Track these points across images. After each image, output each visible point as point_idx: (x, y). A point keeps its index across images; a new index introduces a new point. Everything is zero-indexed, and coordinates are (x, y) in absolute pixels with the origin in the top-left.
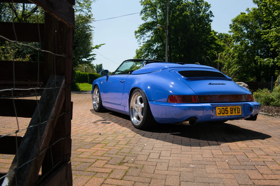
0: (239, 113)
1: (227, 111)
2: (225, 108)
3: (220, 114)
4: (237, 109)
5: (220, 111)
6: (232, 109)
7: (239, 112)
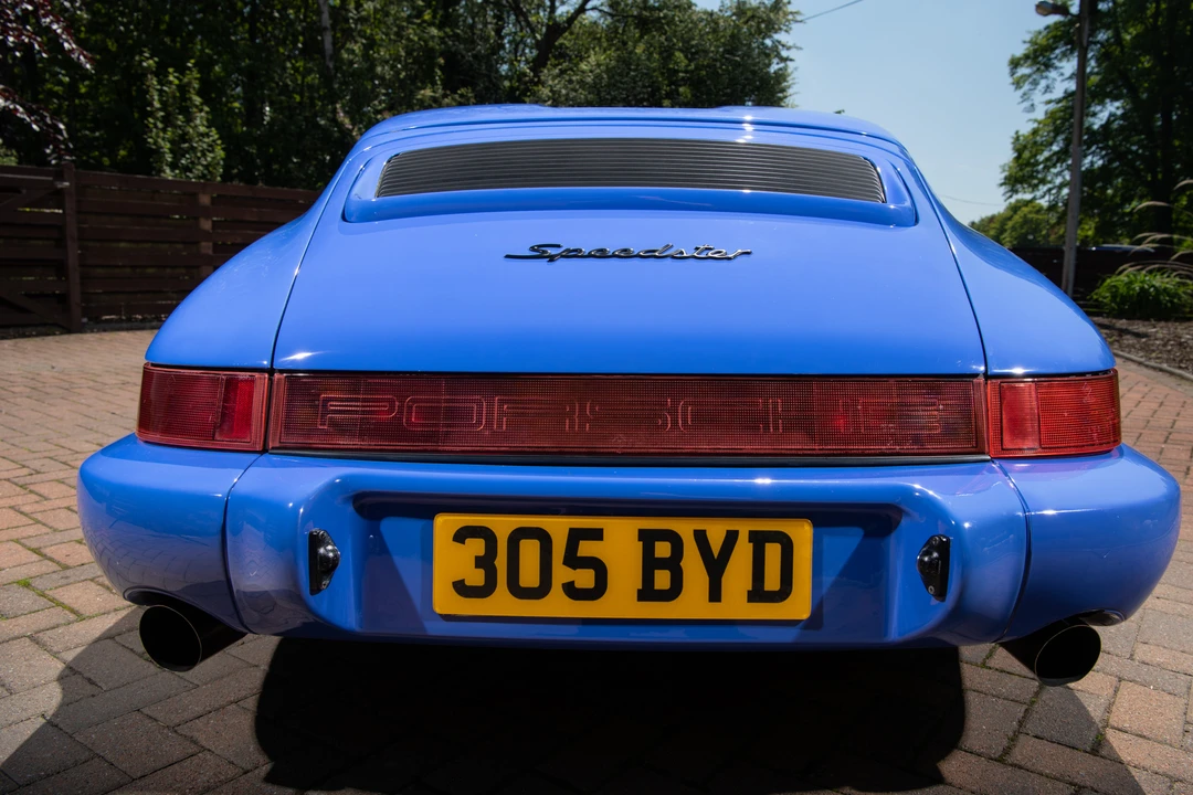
0: (784, 592)
1: (599, 567)
2: (558, 527)
3: (486, 590)
4: (743, 553)
5: (485, 562)
6: (663, 550)
7: (772, 582)
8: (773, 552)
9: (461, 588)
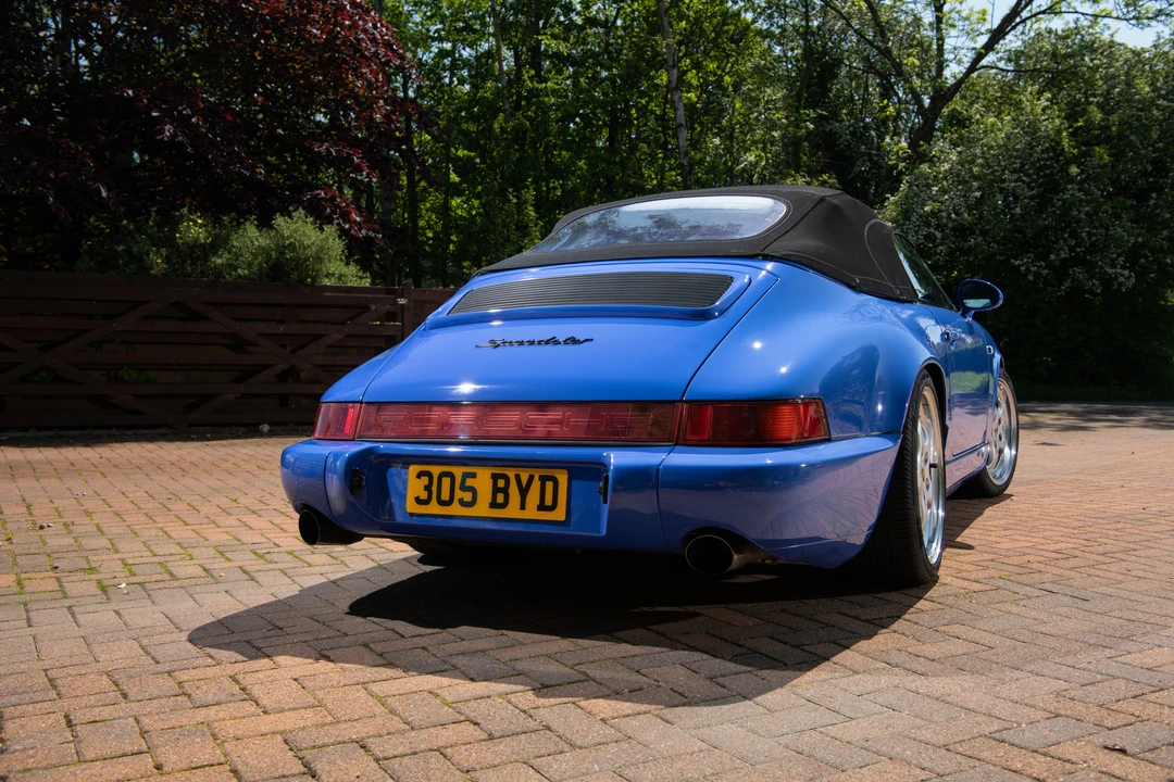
0: (553, 508)
1: (473, 490)
2: (458, 471)
3: (426, 502)
4: (536, 484)
5: (428, 488)
6: (501, 483)
7: (548, 501)
8: (549, 485)
9: (418, 500)
